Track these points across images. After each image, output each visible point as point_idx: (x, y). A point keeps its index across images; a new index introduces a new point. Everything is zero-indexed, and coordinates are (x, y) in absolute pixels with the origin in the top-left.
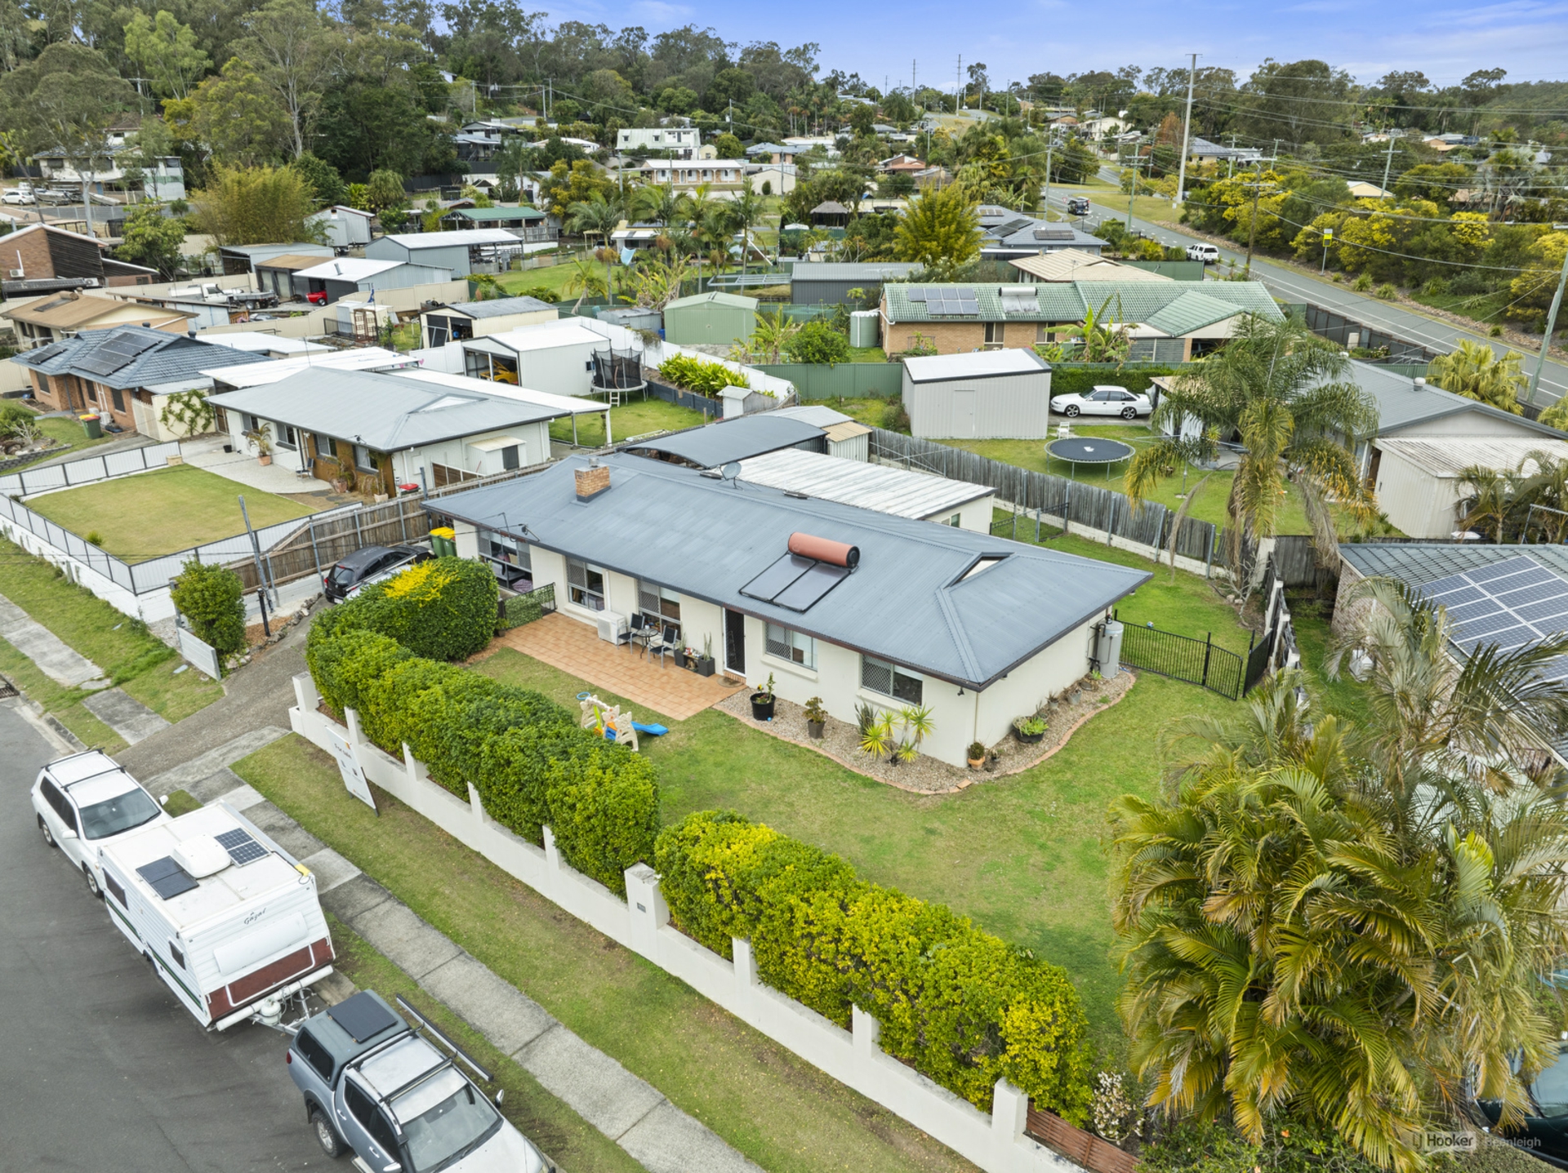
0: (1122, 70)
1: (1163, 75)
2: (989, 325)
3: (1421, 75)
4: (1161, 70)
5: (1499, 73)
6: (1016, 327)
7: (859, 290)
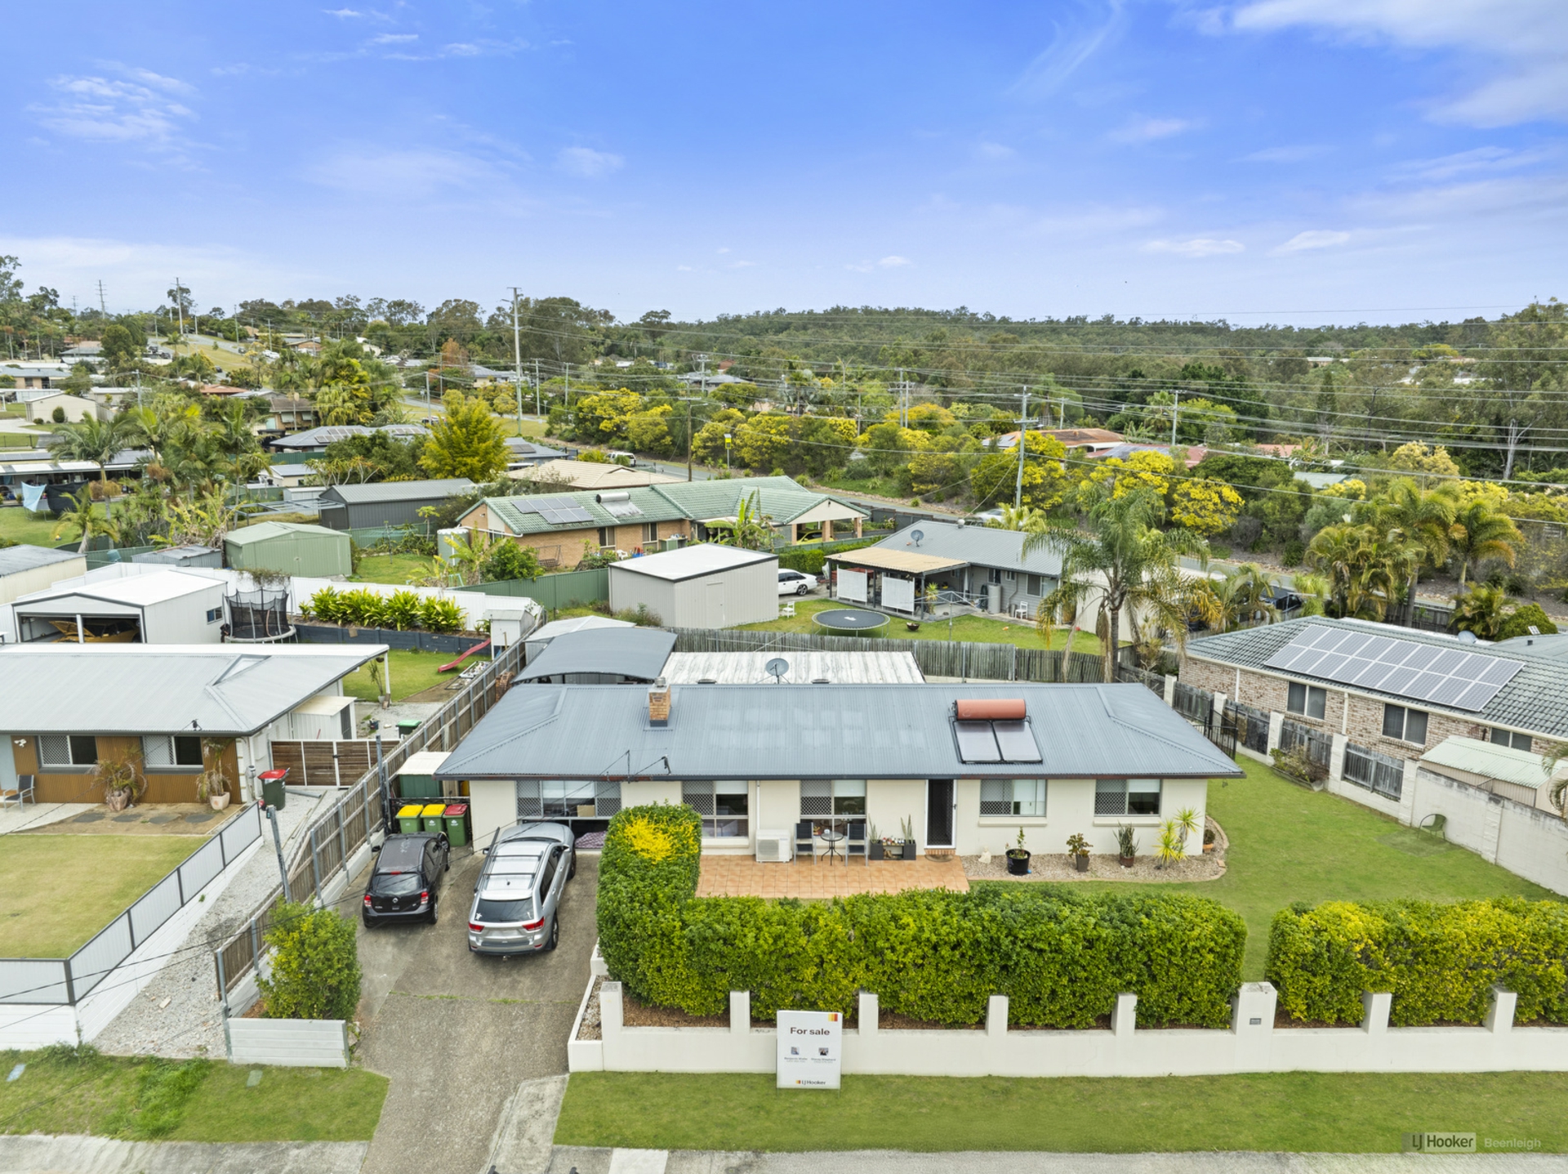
0: (339, 299)
1: (384, 306)
2: (601, 530)
3: (606, 312)
4: (381, 300)
5: (666, 314)
6: (625, 530)
7: (430, 509)
